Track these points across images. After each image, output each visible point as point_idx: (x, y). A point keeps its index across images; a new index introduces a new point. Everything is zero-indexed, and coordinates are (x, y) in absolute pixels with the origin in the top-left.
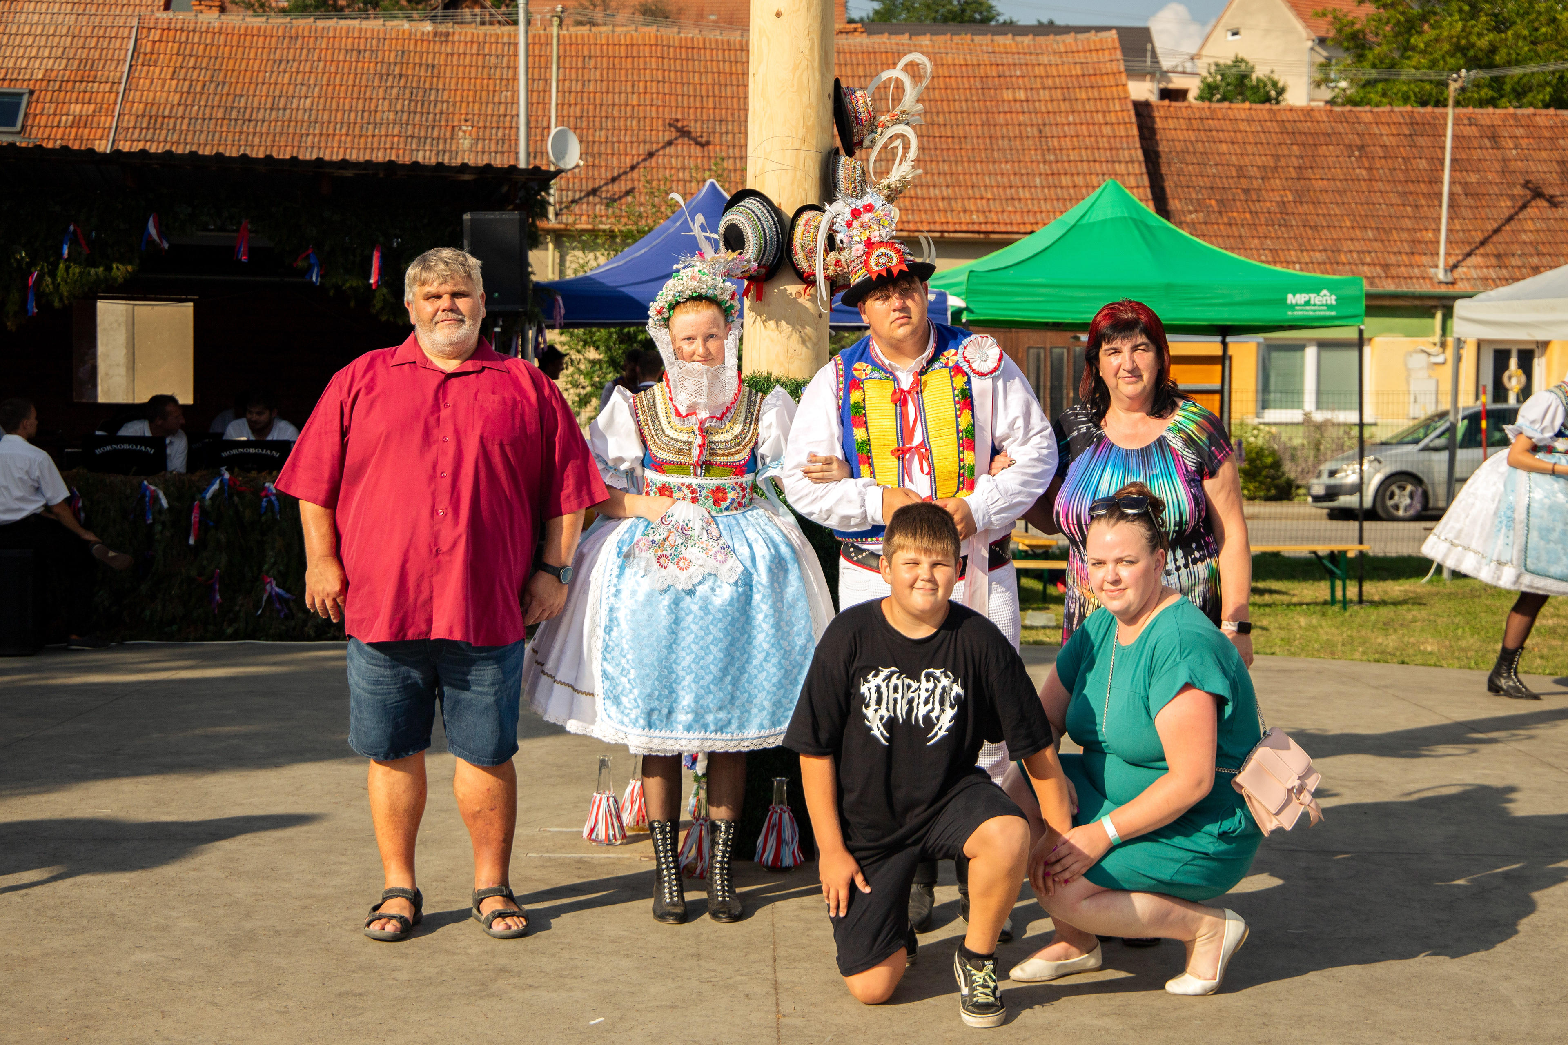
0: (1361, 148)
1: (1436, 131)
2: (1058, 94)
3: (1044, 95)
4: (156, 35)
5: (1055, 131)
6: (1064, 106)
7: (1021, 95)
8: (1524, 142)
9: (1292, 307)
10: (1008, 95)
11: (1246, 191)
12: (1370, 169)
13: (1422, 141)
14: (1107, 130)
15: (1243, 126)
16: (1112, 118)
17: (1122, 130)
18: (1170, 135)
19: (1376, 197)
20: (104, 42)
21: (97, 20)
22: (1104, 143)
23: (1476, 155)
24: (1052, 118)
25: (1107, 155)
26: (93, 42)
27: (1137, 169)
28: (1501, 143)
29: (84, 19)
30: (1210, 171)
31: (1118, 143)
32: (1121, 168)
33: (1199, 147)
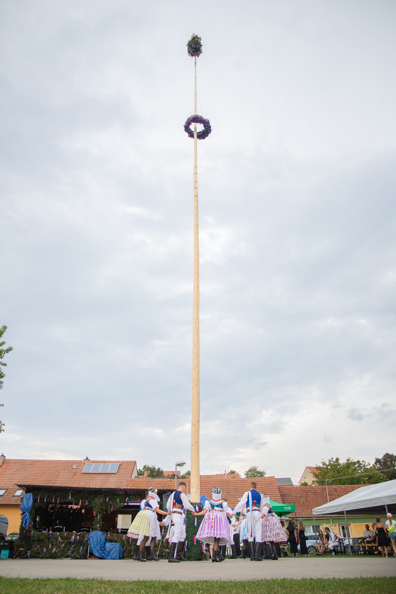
0: (315, 493)
1: (325, 489)
2: (266, 486)
3: (264, 486)
4: (129, 482)
6: (267, 488)
7: (260, 486)
8: (341, 491)
9: (285, 509)
11: (297, 500)
12: (317, 496)
13: (324, 491)
14: (274, 491)
15: (296, 490)
16: (275, 489)
17: (276, 491)
18: (285, 492)
19: (318, 501)
20: (121, 484)
21: (120, 480)
22: (274, 494)
23: (333, 493)
24: (265, 490)
25: (275, 495)
26: (120, 484)
27: (279, 497)
28: (337, 491)
29: (119, 480)
30: (291, 497)
31: (276, 493)
32: (277, 498)
33: (289, 494)
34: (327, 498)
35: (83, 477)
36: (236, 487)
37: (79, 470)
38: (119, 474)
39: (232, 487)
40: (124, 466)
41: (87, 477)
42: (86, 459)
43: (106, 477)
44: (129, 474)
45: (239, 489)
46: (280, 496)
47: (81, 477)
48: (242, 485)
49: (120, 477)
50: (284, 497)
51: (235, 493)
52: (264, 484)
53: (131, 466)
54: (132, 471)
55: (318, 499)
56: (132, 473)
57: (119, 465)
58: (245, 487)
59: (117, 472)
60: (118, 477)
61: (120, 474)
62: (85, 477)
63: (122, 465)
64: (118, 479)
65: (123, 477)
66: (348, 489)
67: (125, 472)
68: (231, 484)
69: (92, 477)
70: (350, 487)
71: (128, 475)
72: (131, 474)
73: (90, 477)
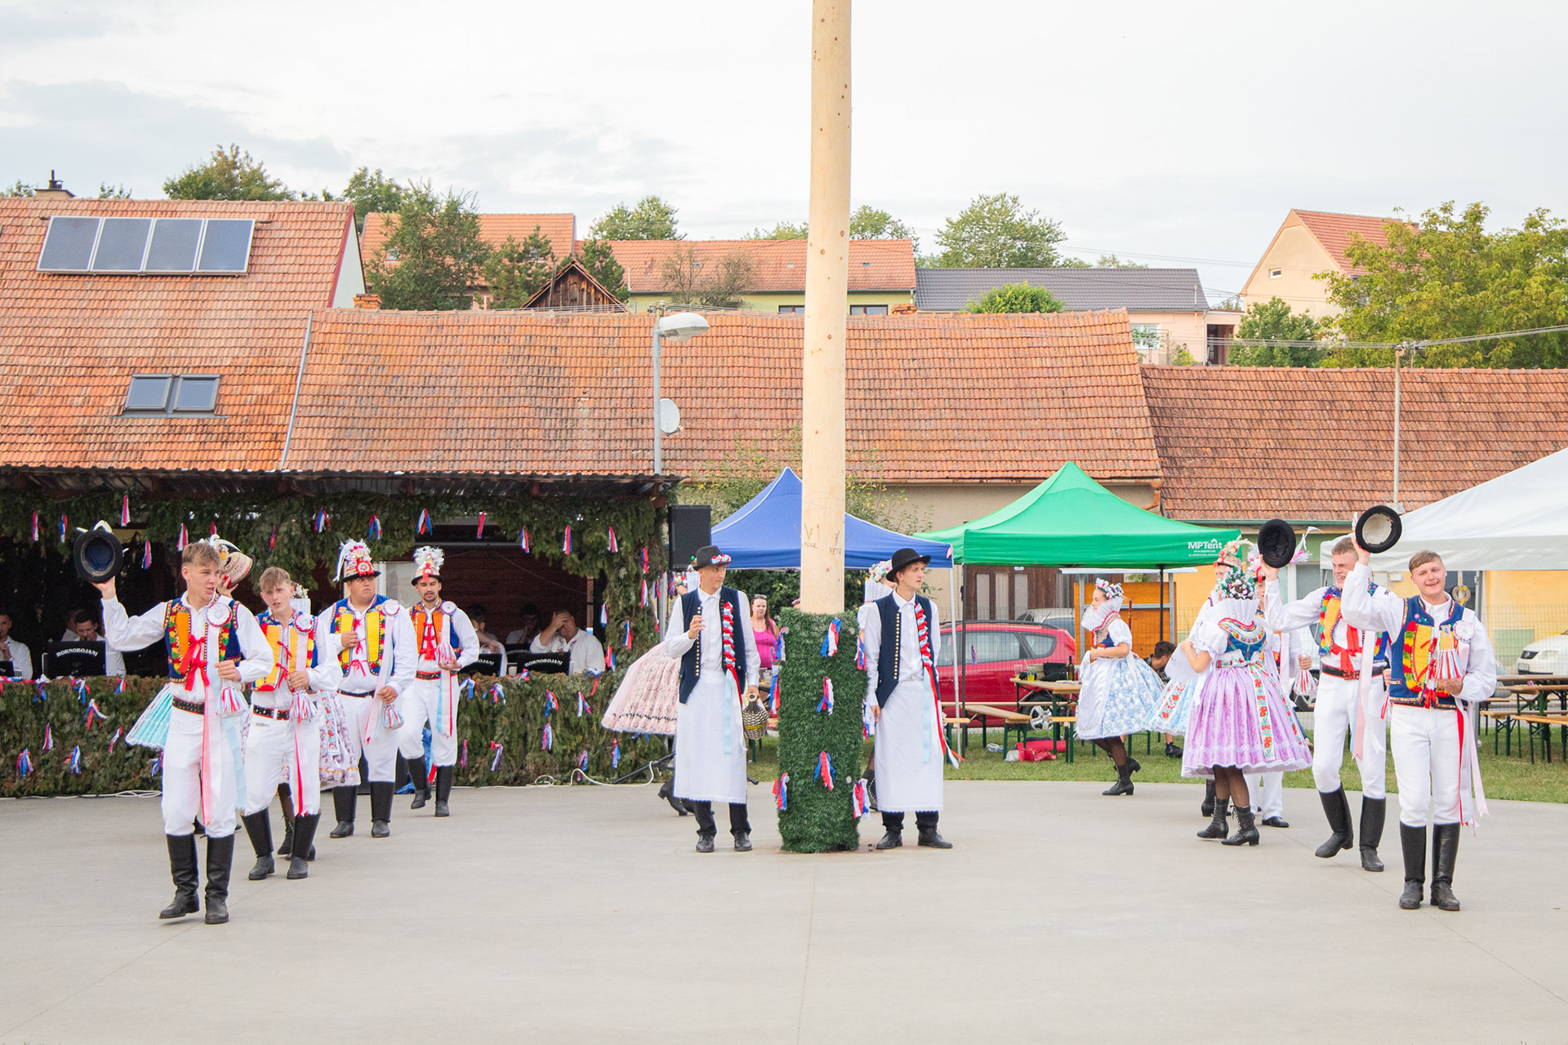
0: (1332, 401)
2: (1079, 362)
3: (1068, 362)
4: (326, 329)
5: (1075, 393)
6: (1084, 372)
10: (1037, 363)
11: (1235, 440)
12: (1337, 420)
13: (1379, 396)
14: (1119, 391)
15: (1233, 385)
16: (1124, 381)
17: (1131, 391)
18: (1173, 393)
19: (1343, 444)
20: (280, 333)
21: (274, 314)
22: (1116, 402)
23: (1427, 407)
24: (1073, 382)
25: (1119, 412)
26: (271, 333)
27: (1143, 423)
28: (1448, 397)
29: (263, 314)
30: (1206, 423)
31: (1128, 402)
32: (1131, 423)
33: (1197, 404)
34: (1390, 430)
35: (50, 294)
36: (915, 364)
37: (20, 256)
38: (259, 277)
39: (895, 364)
40: (282, 234)
41: (70, 295)
42: (47, 186)
43: (184, 296)
44: (317, 278)
45: (932, 373)
46: (1147, 413)
47: (39, 294)
48: (950, 354)
49: (266, 296)
50: (1166, 422)
51: (914, 394)
52: (1071, 352)
53: (326, 235)
54: (333, 260)
55: (1344, 434)
56: (337, 272)
57: (256, 230)
58: (967, 364)
59: (250, 265)
60: (256, 296)
61: (269, 278)
62: (60, 294)
63: (277, 225)
64: (259, 305)
65: (286, 296)
66: (1505, 388)
67: (295, 269)
68: (893, 344)
69: (101, 295)
70: (1517, 379)
71: (313, 287)
72: (330, 277)
73: (92, 295)
